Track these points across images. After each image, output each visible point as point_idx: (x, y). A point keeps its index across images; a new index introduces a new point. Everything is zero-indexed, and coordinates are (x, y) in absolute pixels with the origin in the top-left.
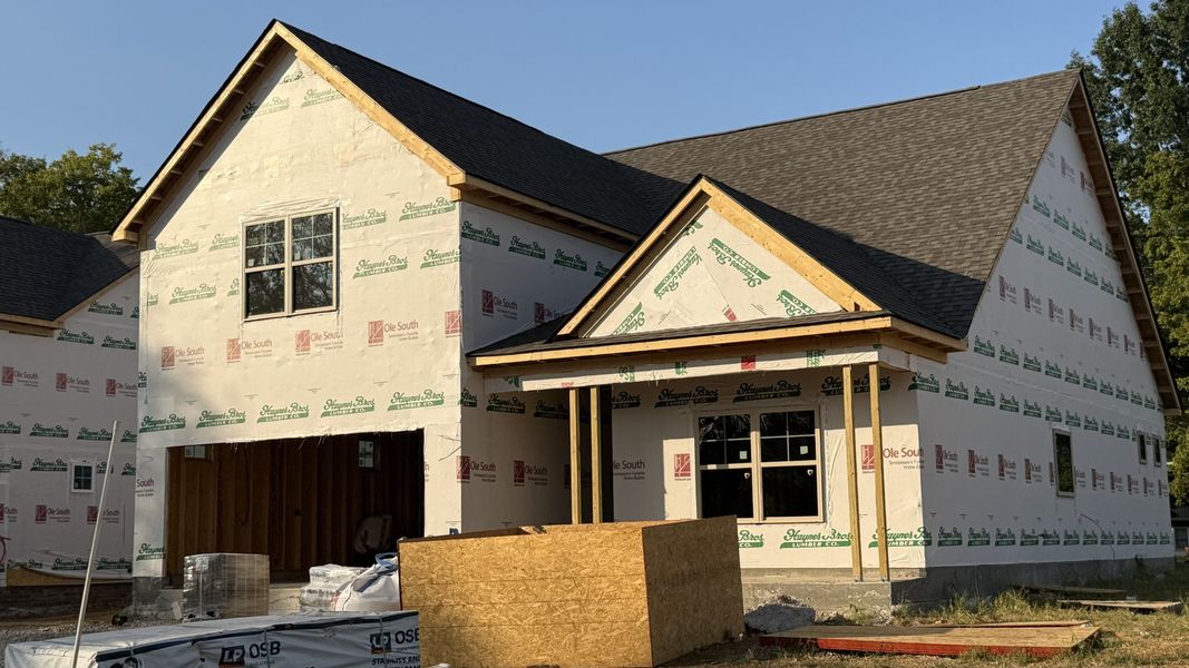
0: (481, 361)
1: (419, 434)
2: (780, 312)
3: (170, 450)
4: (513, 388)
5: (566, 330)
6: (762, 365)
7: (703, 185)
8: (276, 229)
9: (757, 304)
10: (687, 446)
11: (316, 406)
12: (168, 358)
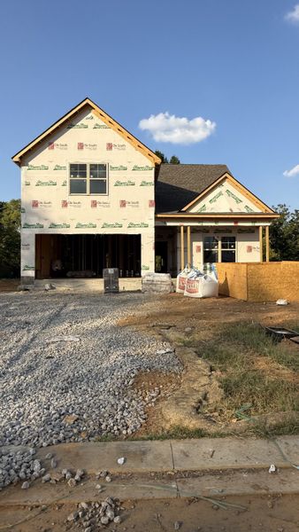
0: (159, 216)
1: (140, 235)
2: (245, 211)
3: (36, 235)
4: (163, 224)
5: (184, 209)
6: (240, 224)
7: (227, 175)
8: (83, 167)
9: (239, 208)
10: (201, 244)
11: (99, 225)
12: (35, 204)
